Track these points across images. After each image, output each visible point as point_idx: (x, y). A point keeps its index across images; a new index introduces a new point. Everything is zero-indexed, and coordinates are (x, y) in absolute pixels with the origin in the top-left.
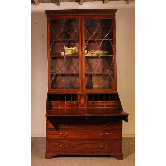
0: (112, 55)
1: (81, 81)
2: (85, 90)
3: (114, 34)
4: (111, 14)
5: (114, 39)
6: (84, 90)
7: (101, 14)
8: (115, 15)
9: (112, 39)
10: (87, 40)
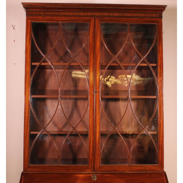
0: (155, 97)
1: (91, 149)
2: (100, 166)
3: (160, 54)
4: (154, 15)
5: (159, 64)
6: (98, 166)
7: (133, 15)
8: (161, 17)
9: (155, 65)
10: (106, 66)
